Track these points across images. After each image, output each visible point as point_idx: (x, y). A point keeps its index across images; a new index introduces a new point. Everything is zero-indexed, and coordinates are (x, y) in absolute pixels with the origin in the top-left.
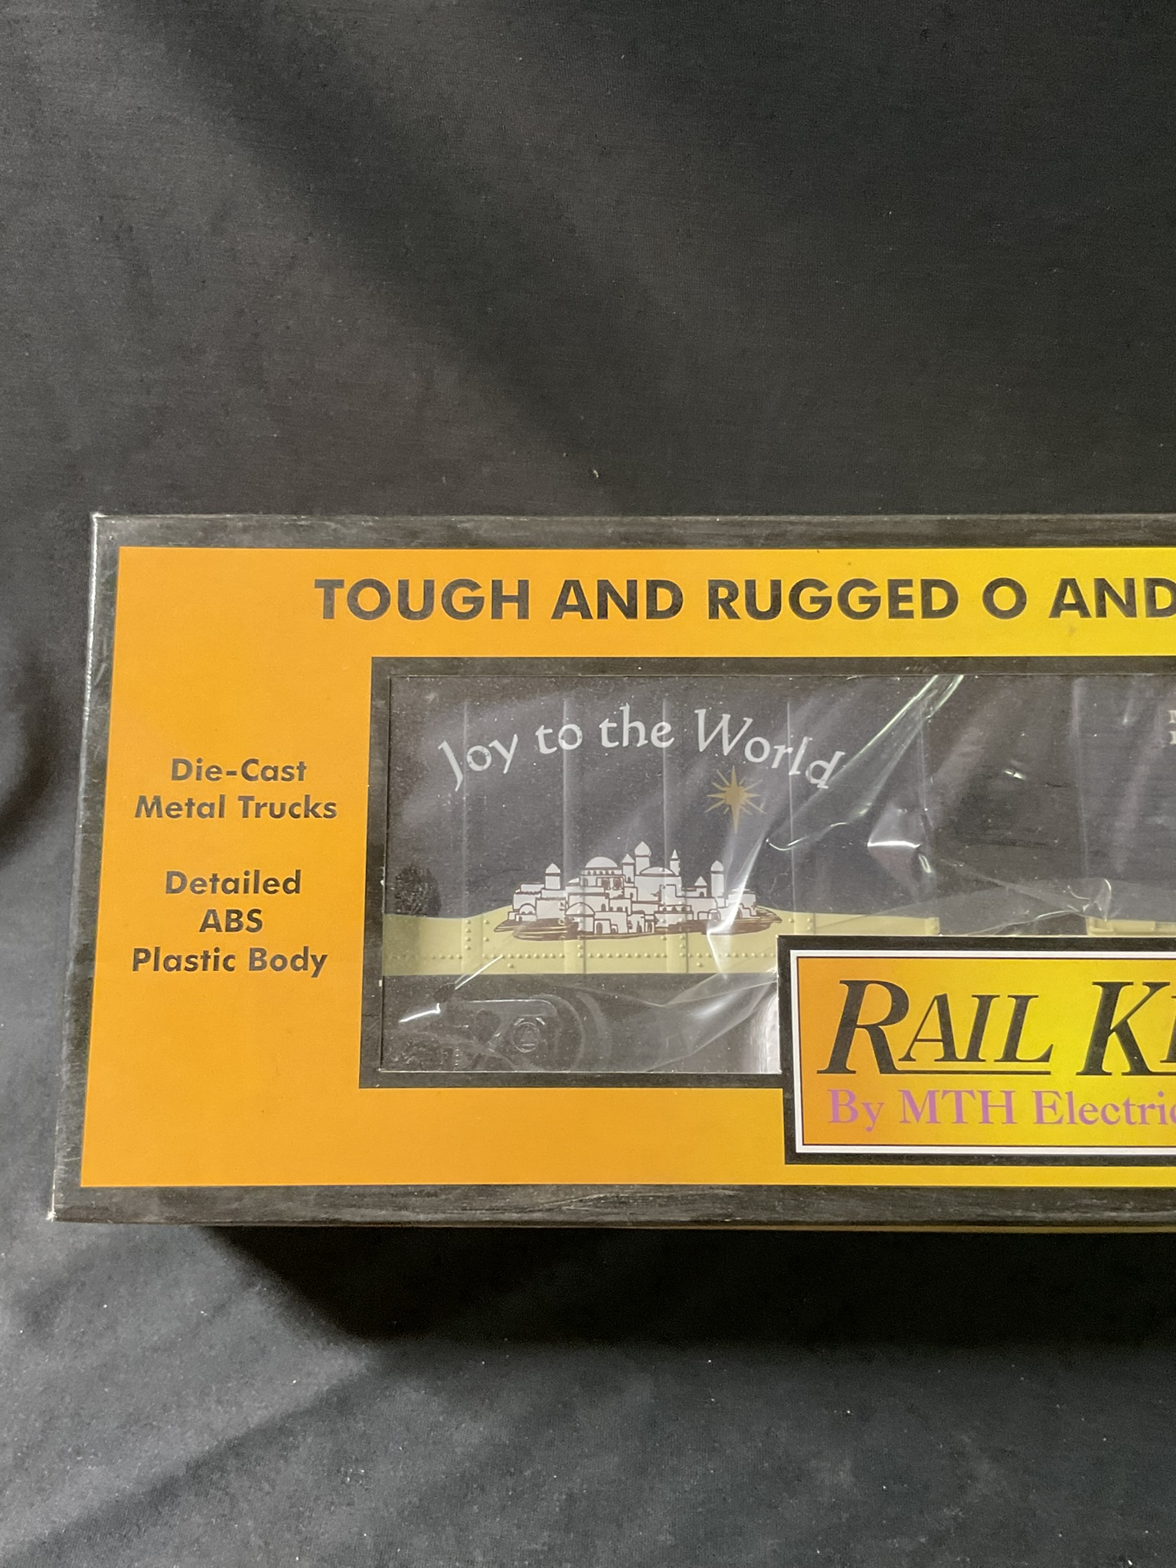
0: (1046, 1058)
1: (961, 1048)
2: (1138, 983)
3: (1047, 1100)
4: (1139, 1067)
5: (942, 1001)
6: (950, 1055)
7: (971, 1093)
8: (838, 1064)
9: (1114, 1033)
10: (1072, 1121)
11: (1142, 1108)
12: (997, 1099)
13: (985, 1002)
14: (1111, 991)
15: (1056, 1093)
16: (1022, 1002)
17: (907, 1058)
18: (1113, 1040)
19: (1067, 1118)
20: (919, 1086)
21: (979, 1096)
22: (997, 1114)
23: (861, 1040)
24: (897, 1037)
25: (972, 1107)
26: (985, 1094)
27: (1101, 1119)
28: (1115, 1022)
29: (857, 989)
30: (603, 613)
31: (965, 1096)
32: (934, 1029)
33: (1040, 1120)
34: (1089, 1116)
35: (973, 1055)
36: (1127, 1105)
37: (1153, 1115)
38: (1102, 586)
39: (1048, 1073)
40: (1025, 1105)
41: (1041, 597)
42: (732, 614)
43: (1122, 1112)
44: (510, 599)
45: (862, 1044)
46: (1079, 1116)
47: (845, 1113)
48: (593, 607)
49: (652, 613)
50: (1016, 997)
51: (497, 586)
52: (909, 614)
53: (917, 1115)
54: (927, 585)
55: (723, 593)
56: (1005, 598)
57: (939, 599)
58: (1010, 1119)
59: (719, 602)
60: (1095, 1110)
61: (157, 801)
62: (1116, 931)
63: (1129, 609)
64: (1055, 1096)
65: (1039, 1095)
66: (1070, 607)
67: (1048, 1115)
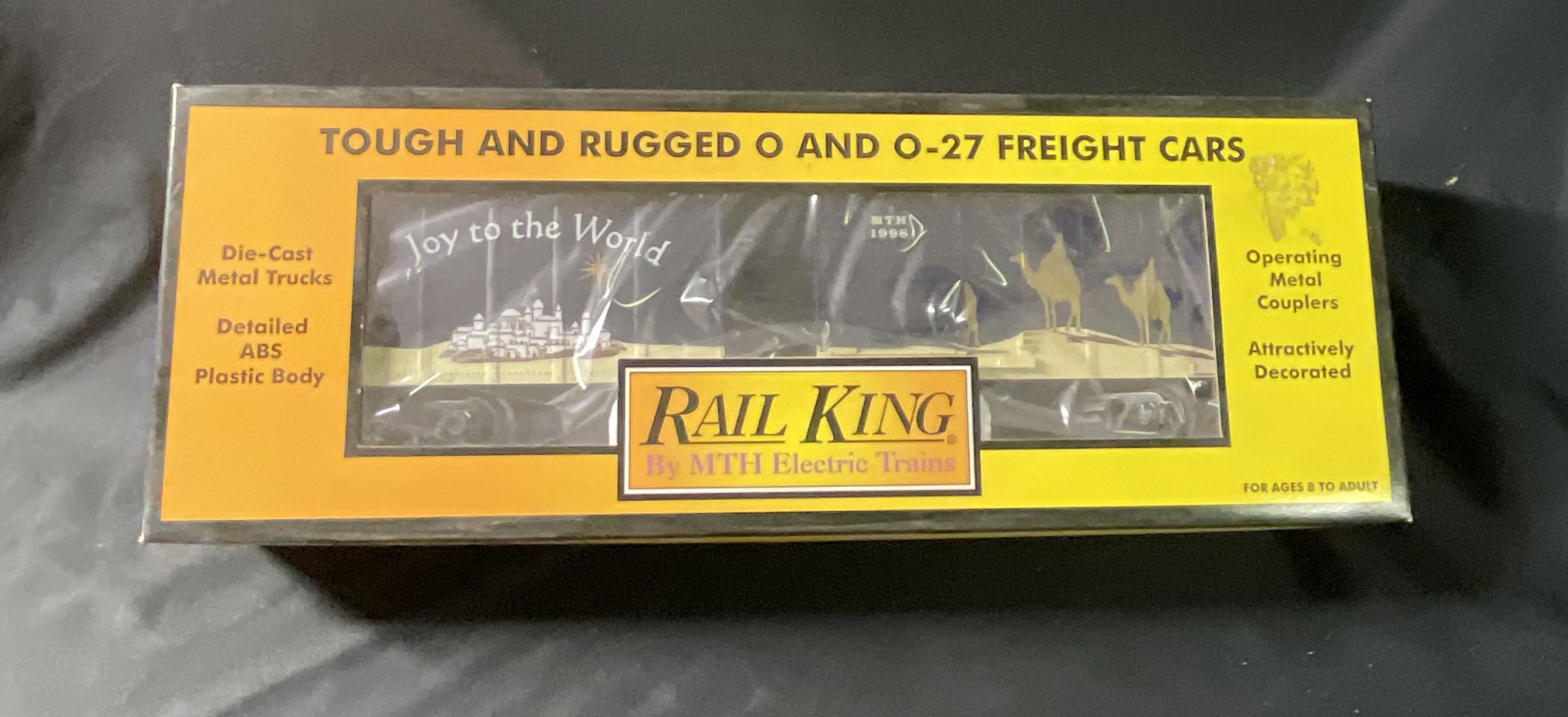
0: (782, 433)
1: (730, 427)
2: (841, 387)
3: (781, 458)
4: (838, 437)
5: (719, 399)
6: (723, 432)
7: (735, 455)
8: (653, 439)
9: (825, 418)
10: (796, 472)
11: (839, 463)
12: (751, 458)
13: (746, 400)
14: (823, 392)
15: (788, 454)
16: (769, 399)
17: (697, 434)
18: (824, 421)
19: (793, 469)
20: (703, 451)
21: (740, 457)
22: (750, 468)
23: (668, 424)
24: (690, 422)
25: (735, 464)
26: (743, 456)
27: (814, 470)
28: (826, 410)
29: (666, 392)
30: (511, 152)
31: (731, 458)
32: (714, 416)
33: (777, 471)
34: (807, 468)
35: (737, 431)
36: (830, 461)
37: (845, 468)
38: (830, 139)
39: (783, 442)
40: (768, 463)
41: (792, 146)
42: (595, 153)
43: (827, 466)
44: (450, 142)
45: (668, 426)
46: (800, 467)
47: (656, 469)
48: (505, 148)
49: (544, 152)
50: (765, 396)
51: (442, 133)
52: (709, 155)
53: (701, 470)
54: (721, 137)
55: (590, 140)
56: (769, 145)
57: (728, 145)
58: (758, 471)
59: (588, 144)
60: (810, 464)
61: (213, 273)
62: (832, 354)
63: (845, 153)
64: (786, 456)
65: (776, 456)
66: (810, 151)
67: (782, 468)
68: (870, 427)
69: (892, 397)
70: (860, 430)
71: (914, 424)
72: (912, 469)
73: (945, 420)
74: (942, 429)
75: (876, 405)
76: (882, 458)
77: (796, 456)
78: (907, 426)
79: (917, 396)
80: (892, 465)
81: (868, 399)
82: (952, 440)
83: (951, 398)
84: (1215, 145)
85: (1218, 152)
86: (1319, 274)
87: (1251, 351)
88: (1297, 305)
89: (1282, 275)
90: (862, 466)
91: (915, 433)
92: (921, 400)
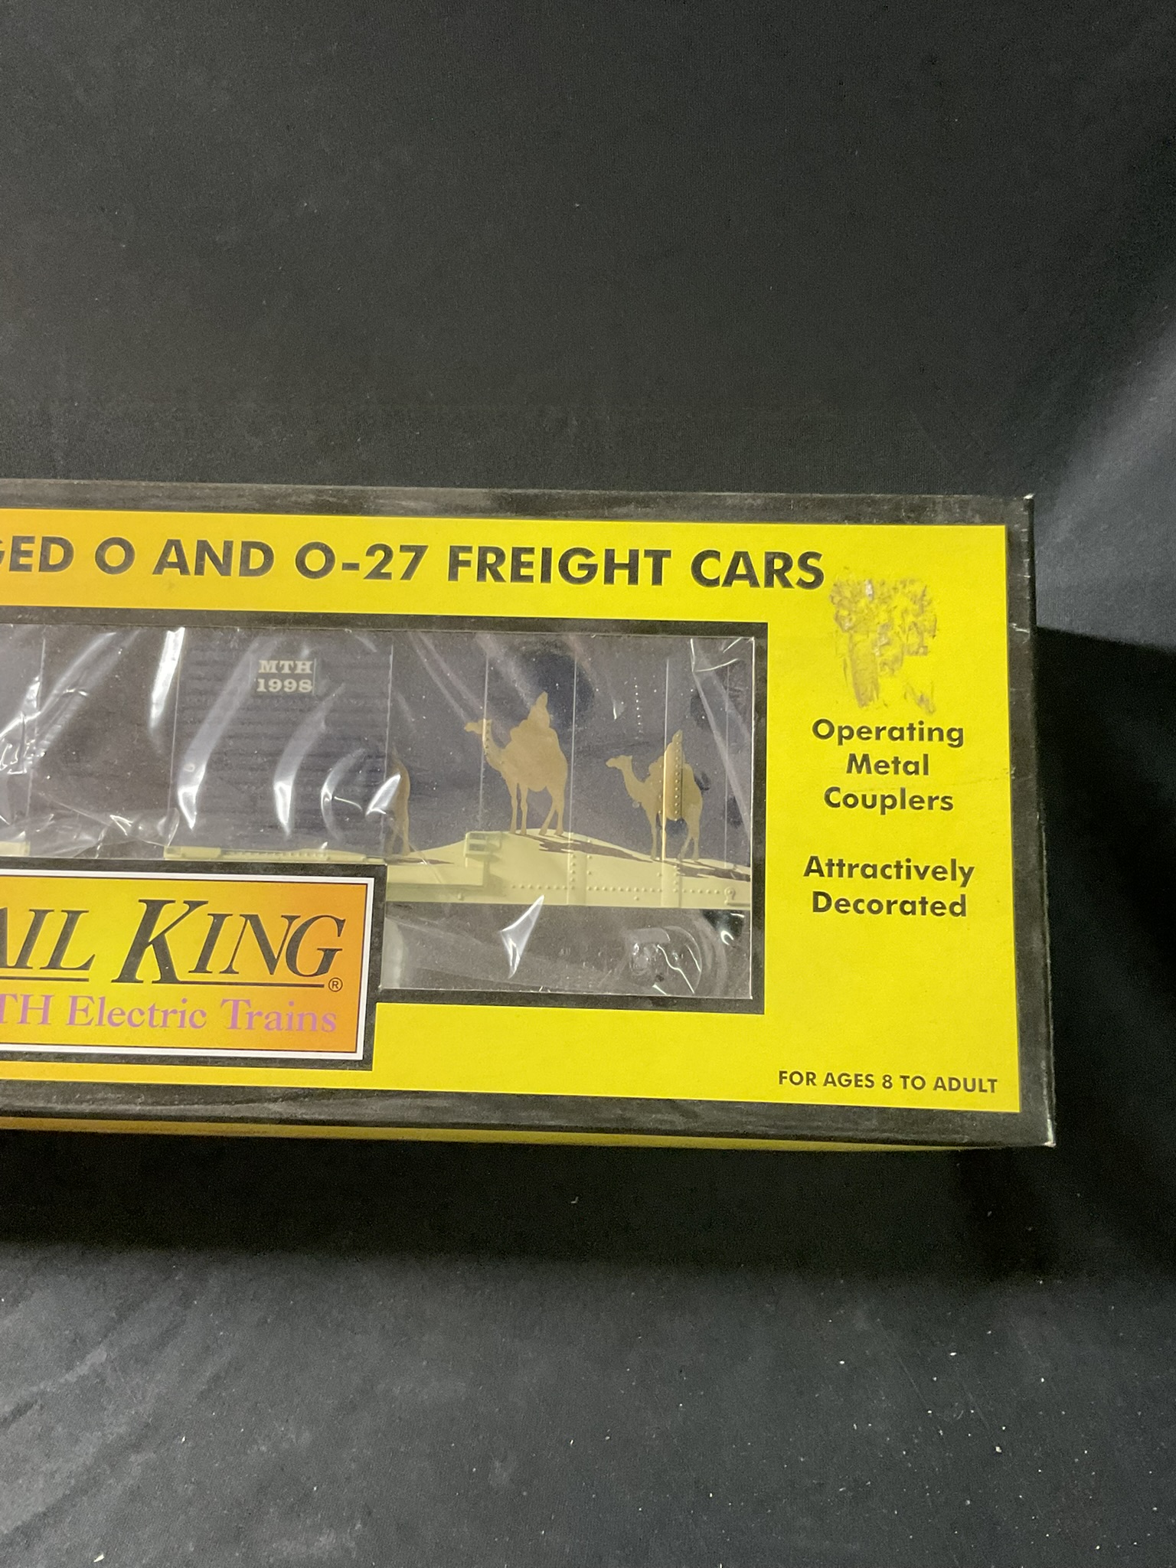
0: (86, 967)
1: (12, 956)
2: (182, 902)
3: (81, 1004)
4: (168, 976)
7: (15, 996)
9: (151, 946)
10: (100, 1023)
11: (166, 1013)
12: (36, 1001)
13: (40, 915)
14: (154, 908)
15: (91, 998)
16: (73, 916)
18: (150, 951)
19: (96, 1020)
21: (21, 1000)
22: (34, 1016)
25: (13, 1009)
26: (26, 998)
27: (126, 1022)
28: (154, 935)
31: (9, 999)
33: (72, 1022)
34: (116, 1019)
35: (21, 963)
36: (152, 1009)
37: (174, 1020)
38: (203, 547)
39: (86, 980)
40: (60, 1009)
41: (148, 554)
43: (147, 1016)
46: (108, 1018)
50: (68, 912)
52: (27, 568)
54: (47, 541)
56: (114, 556)
57: (56, 554)
58: (45, 1021)
60: (123, 1013)
63: (224, 568)
64: (89, 1001)
65: (74, 999)
66: (172, 565)
67: (80, 1017)
68: (216, 963)
69: (254, 920)
70: (201, 967)
71: (282, 962)
72: (273, 1025)
73: (329, 954)
74: (323, 969)
75: (230, 929)
76: (230, 1005)
77: (103, 999)
78: (271, 963)
79: (291, 919)
80: (242, 1021)
81: (219, 919)
82: (336, 985)
83: (340, 923)
84: (778, 564)
85: (781, 574)
86: (926, 756)
87: (809, 871)
88: (886, 804)
89: (866, 758)
90: (198, 1019)
91: (282, 971)
92: (297, 924)
